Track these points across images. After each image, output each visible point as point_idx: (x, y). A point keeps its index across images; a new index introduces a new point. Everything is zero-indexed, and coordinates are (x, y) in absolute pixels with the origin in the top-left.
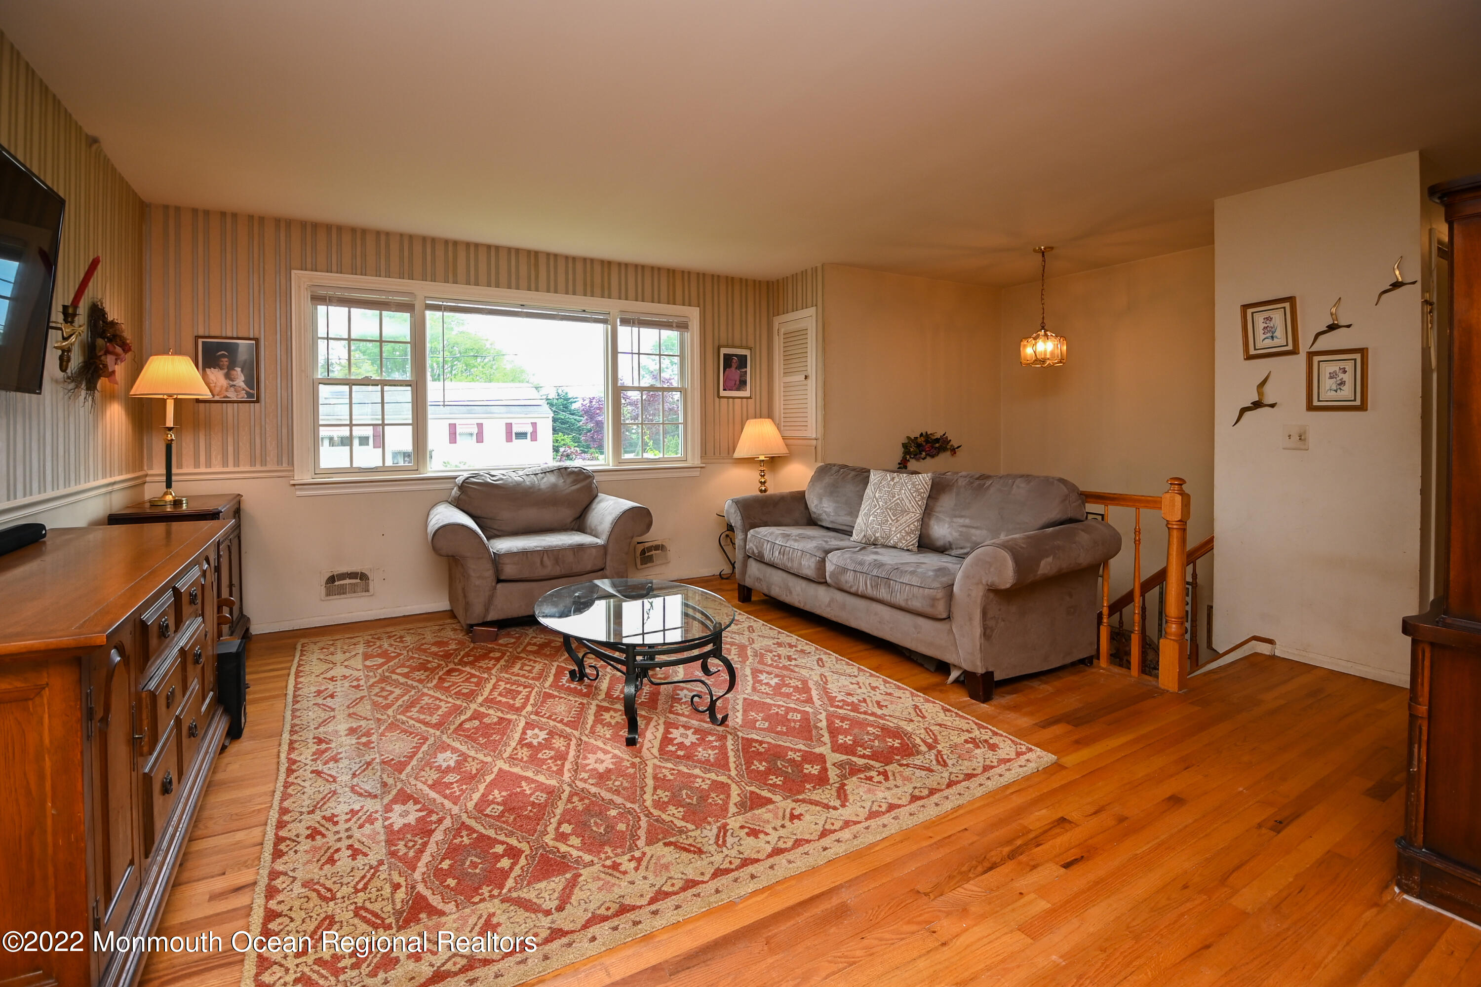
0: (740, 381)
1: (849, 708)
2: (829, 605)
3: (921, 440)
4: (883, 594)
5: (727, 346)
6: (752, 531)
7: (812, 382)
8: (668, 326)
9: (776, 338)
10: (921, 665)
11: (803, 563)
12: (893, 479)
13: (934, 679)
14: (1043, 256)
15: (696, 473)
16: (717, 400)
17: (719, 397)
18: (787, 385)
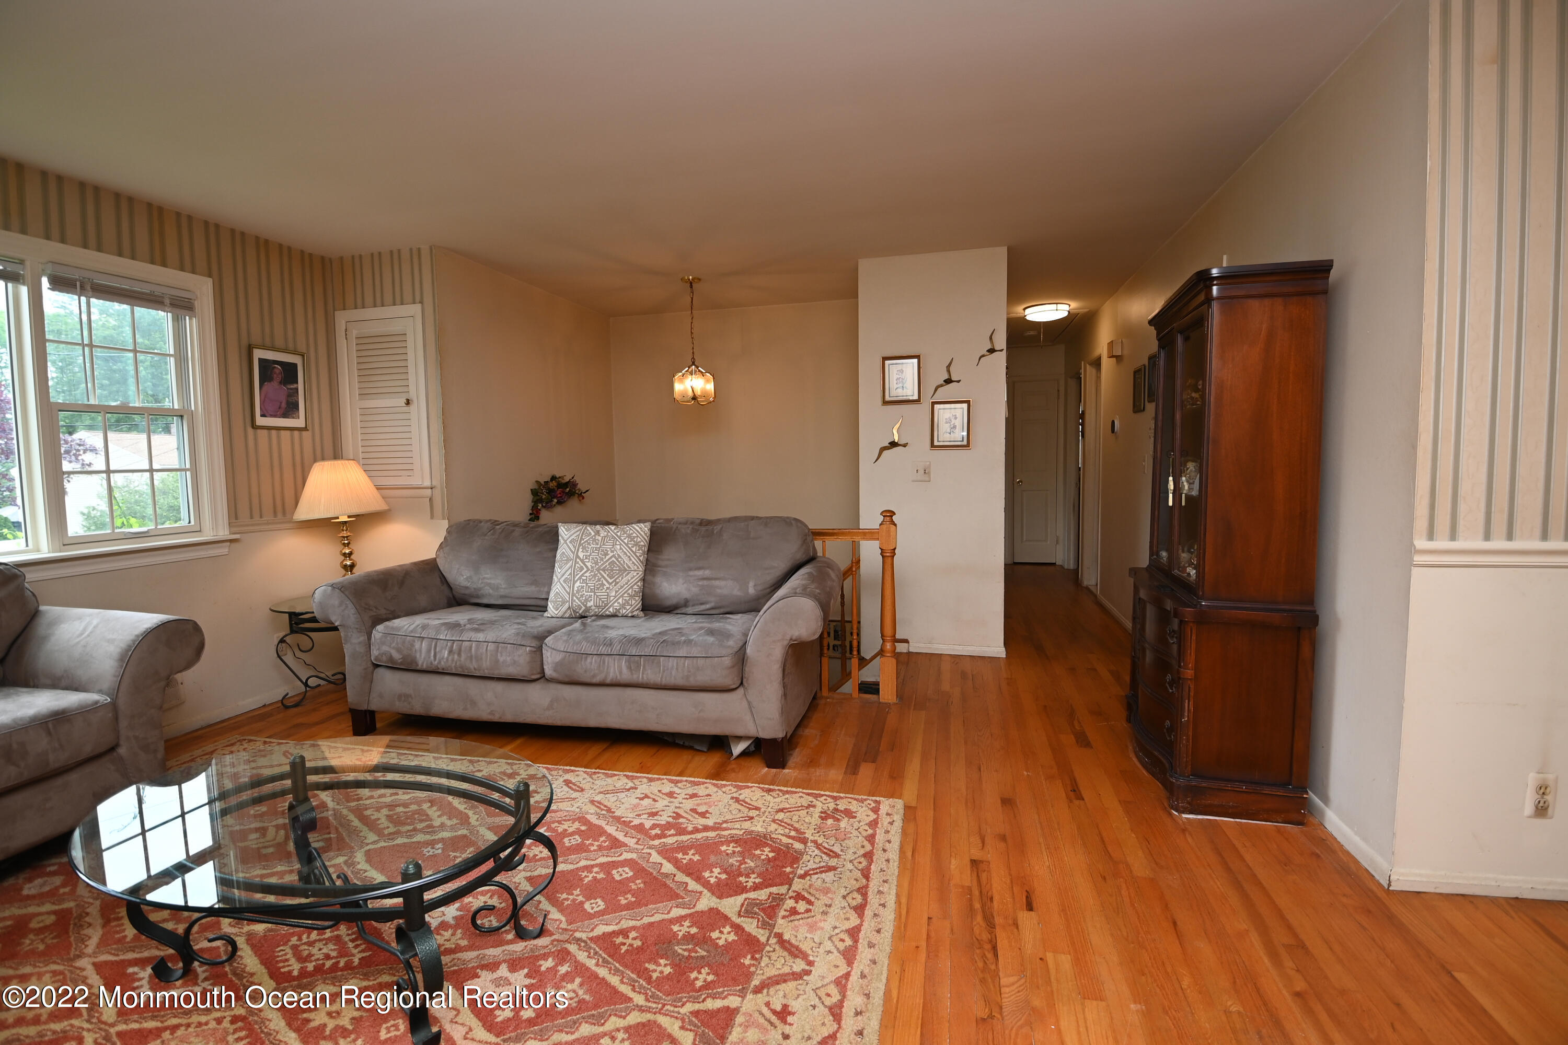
0: (288, 403)
1: (672, 832)
2: (550, 707)
3: (553, 485)
4: (649, 674)
5: (264, 347)
6: (380, 628)
7: (419, 410)
8: (152, 300)
9: (341, 343)
10: (691, 748)
11: (501, 659)
12: (598, 533)
13: (715, 759)
14: (691, 287)
15: (223, 550)
16: (250, 431)
17: (254, 426)
18: (365, 412)
